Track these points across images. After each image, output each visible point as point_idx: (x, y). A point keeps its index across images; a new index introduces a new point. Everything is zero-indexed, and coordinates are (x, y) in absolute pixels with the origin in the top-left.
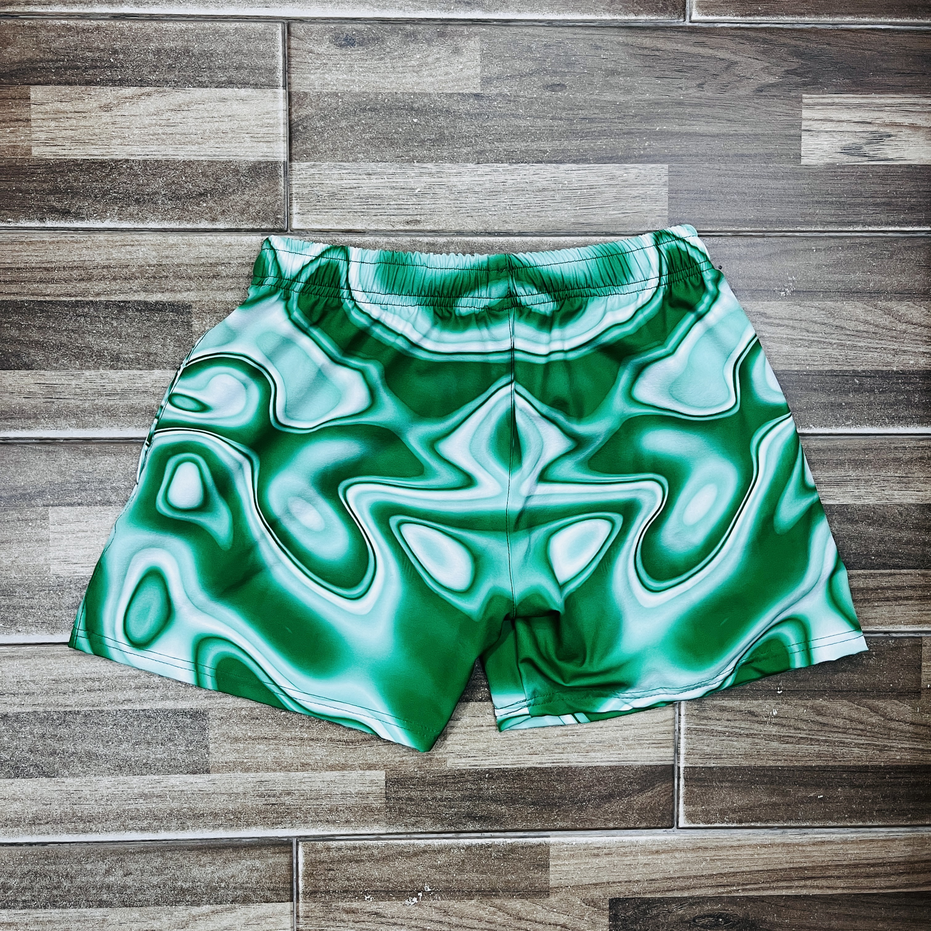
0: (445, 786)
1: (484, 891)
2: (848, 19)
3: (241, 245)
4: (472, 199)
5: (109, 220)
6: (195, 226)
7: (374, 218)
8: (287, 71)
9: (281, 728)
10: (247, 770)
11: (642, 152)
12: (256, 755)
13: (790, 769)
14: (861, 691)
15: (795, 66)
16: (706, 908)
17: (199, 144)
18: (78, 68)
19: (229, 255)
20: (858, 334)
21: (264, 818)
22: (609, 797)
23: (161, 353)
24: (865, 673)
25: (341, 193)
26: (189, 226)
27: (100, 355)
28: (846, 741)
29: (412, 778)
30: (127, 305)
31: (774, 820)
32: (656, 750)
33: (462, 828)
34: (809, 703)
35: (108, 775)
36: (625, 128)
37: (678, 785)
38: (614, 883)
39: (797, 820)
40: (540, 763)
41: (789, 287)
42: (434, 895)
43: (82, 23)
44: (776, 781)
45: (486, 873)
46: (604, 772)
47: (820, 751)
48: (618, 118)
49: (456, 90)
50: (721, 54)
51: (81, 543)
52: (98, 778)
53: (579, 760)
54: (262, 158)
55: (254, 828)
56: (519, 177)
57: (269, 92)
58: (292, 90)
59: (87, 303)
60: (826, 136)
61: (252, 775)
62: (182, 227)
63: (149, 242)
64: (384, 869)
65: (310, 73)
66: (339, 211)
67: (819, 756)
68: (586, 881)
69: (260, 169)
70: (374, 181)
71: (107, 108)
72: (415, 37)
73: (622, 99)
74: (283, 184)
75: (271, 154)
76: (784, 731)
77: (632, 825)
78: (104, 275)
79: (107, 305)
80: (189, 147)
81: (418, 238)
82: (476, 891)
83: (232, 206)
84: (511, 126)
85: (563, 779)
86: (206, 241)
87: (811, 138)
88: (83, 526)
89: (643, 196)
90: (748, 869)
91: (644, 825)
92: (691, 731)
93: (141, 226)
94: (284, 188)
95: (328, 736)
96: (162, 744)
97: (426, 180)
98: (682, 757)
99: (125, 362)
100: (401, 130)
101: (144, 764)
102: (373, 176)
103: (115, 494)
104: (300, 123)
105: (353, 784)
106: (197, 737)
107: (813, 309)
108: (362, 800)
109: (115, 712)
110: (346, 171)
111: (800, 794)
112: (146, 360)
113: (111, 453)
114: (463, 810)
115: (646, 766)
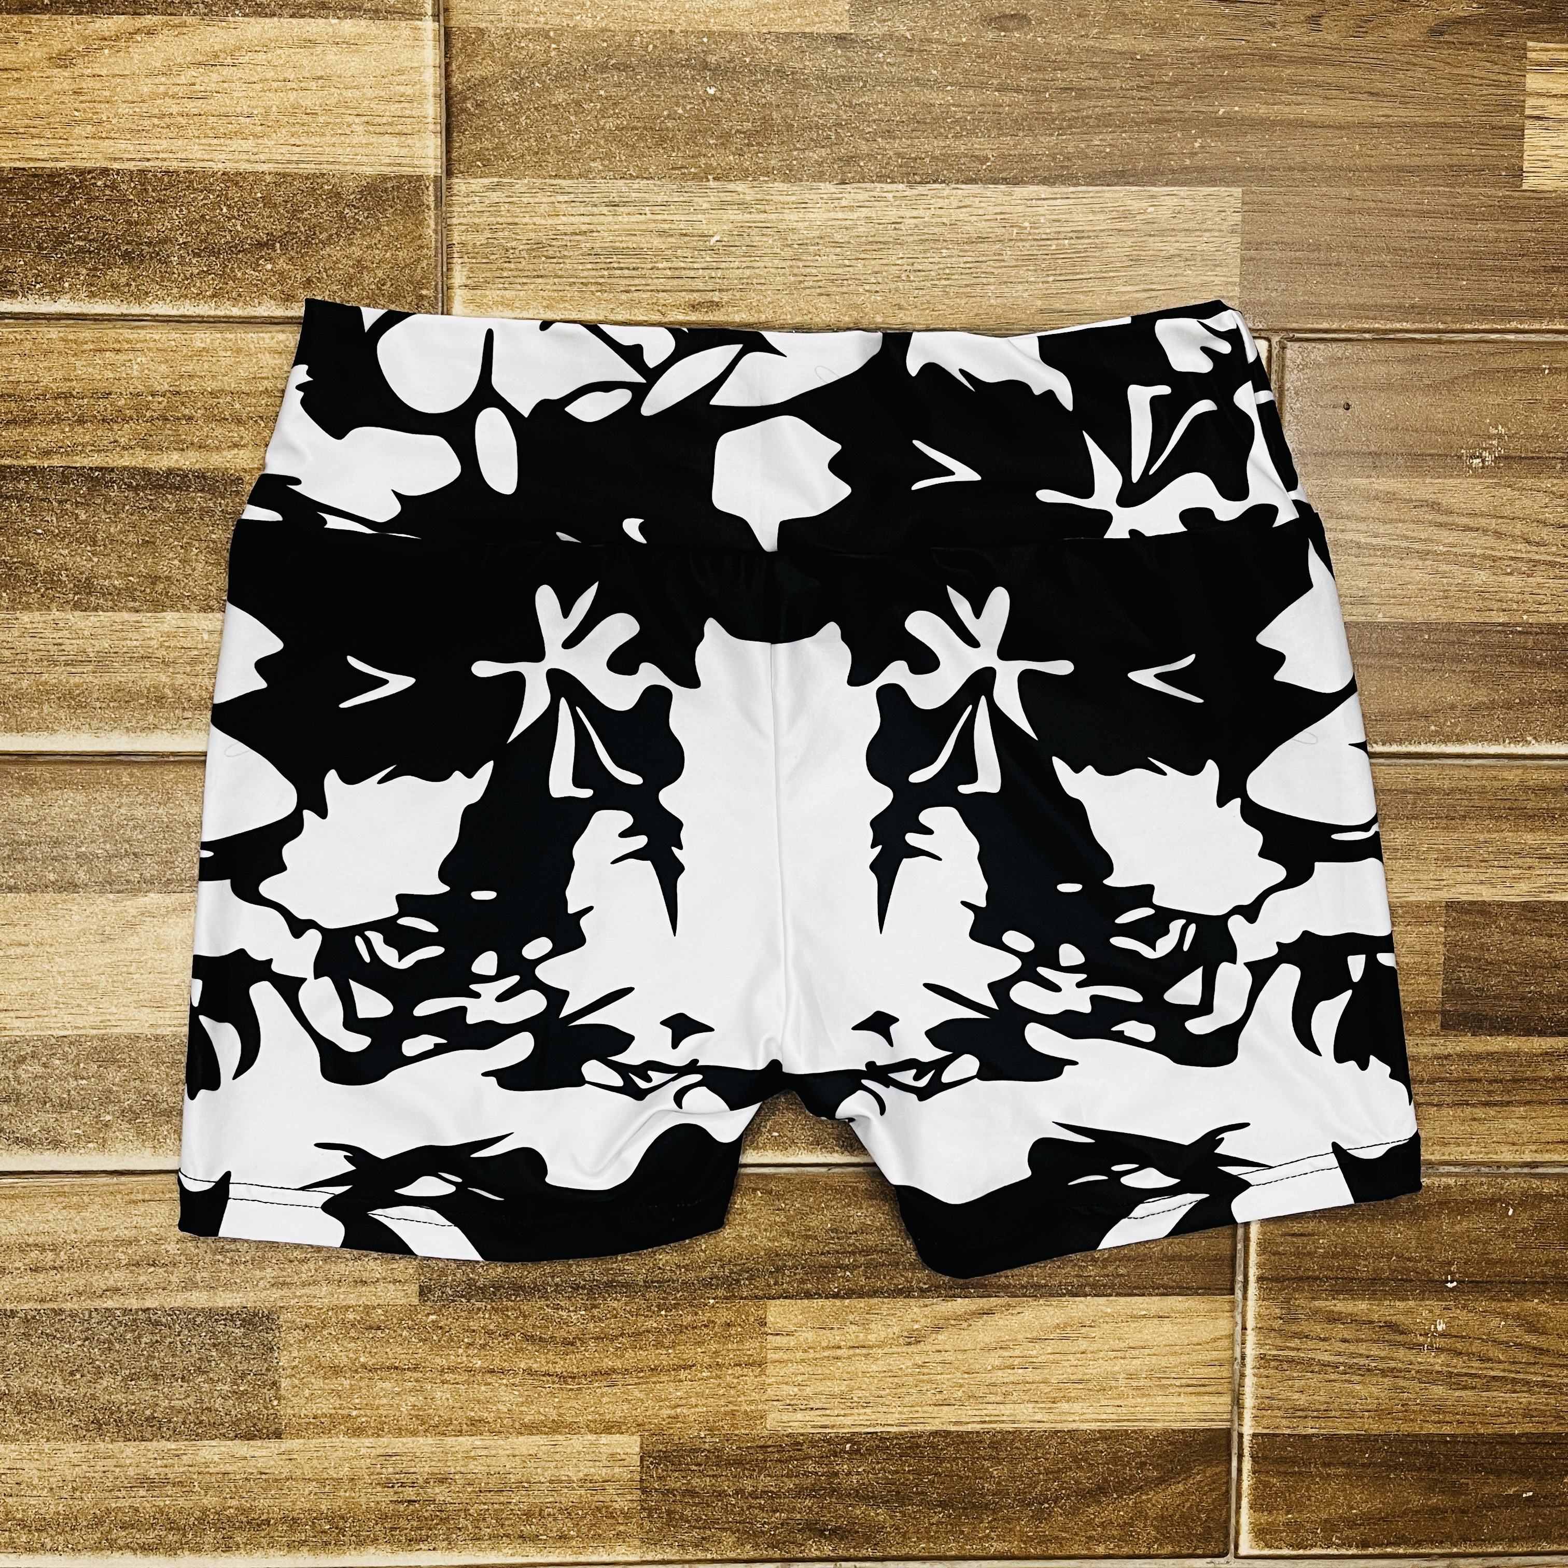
0: (760, 1467)
4: (829, 258)
5: (68, 296)
6: (249, 311)
7: (624, 297)
9: (427, 1347)
10: (358, 1432)
11: (1188, 162)
12: (377, 1402)
13: (1467, 1440)
17: (256, 136)
21: (392, 1529)
22: (1099, 1492)
23: (179, 577)
25: (554, 243)
26: (236, 312)
27: (52, 580)
29: (694, 1451)
30: (108, 477)
31: (1432, 1542)
32: (1194, 1398)
33: (796, 1552)
34: (1513, 1308)
35: (75, 1440)
36: (1154, 111)
37: (1240, 1471)
39: (1479, 1541)
40: (956, 1423)
41: (1490, 449)
44: (1439, 1465)
46: (1086, 1442)
47: (1530, 1403)
48: (1139, 88)
49: (797, 25)
51: (15, 968)
52: (53, 1444)
53: (1036, 1418)
54: (390, 169)
55: (372, 1549)
56: (928, 213)
57: (404, 28)
58: (452, 23)
59: (24, 471)
61: (368, 1442)
62: (221, 312)
63: (152, 345)
66: (551, 281)
67: (1528, 1414)
69: (386, 190)
70: (626, 218)
71: (62, 60)
73: (1147, 46)
74: (432, 223)
75: (408, 161)
76: (1459, 1365)
77: (1144, 1550)
78: (58, 413)
79: (66, 475)
80: (237, 144)
83: (326, 270)
84: (914, 104)
85: (1003, 1455)
86: (273, 344)
87: (1545, 134)
88: (19, 934)
89: (1187, 255)
91: (1169, 1549)
92: (1268, 1361)
93: (136, 310)
94: (436, 232)
95: (523, 1365)
96: (183, 1378)
97: (732, 217)
98: (1248, 1415)
99: (104, 595)
100: (680, 111)
101: (147, 1419)
102: (622, 209)
103: (85, 868)
104: (469, 94)
105: (575, 1461)
106: (255, 1365)
107: (1541, 494)
108: (592, 1495)
109: (87, 1313)
110: (566, 198)
111: (1486, 1490)
112: (148, 591)
113: (76, 784)
114: (799, 1516)
115: (1174, 1431)
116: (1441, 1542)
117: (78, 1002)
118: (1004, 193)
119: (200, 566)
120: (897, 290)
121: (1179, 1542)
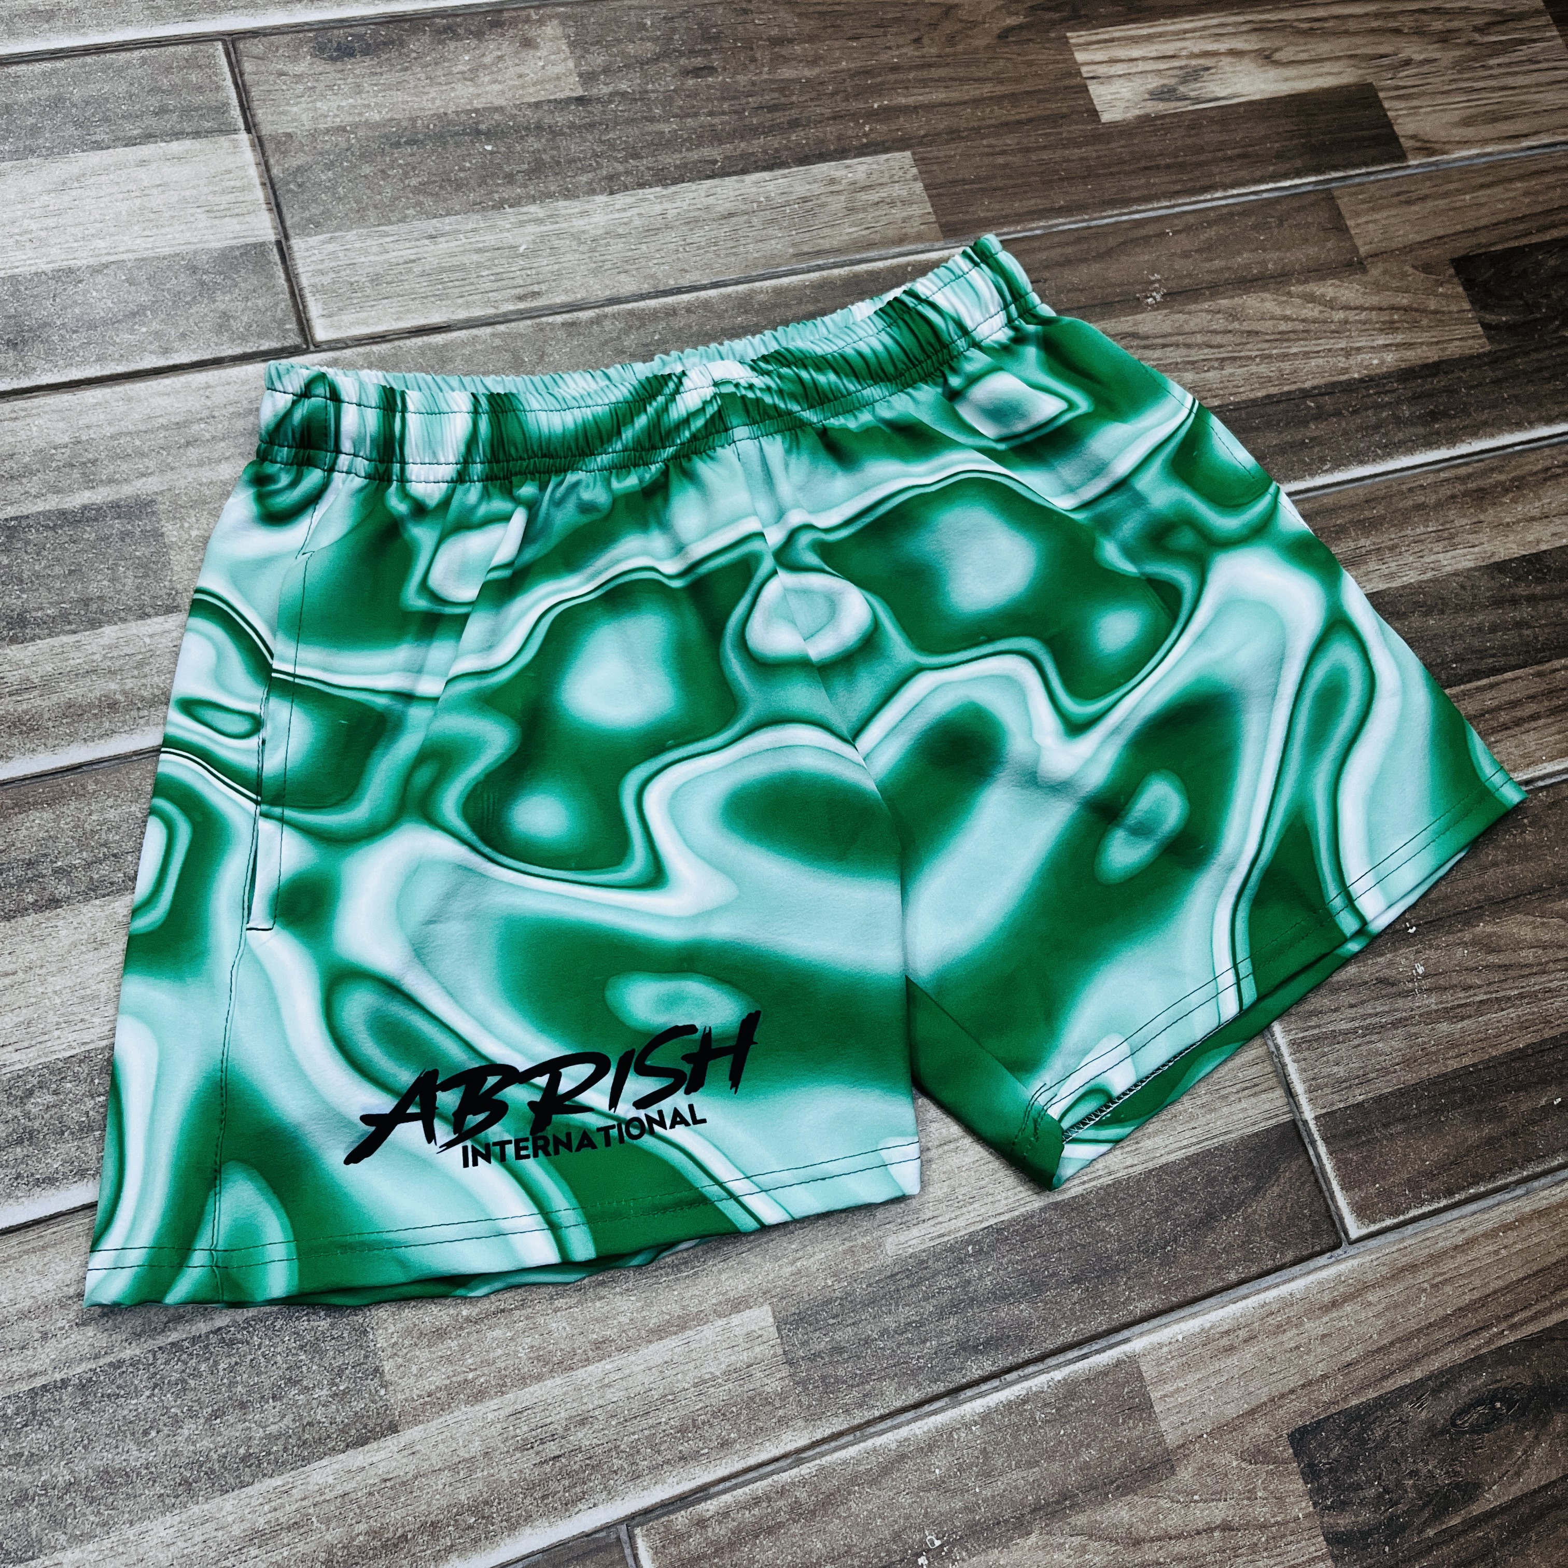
0: (896, 1298)
1: (1048, 1504)
3: (229, 384)
4: (618, 246)
6: (132, 367)
7: (460, 301)
8: (245, 108)
10: (479, 1396)
11: (865, 140)
12: (491, 1355)
13: (1488, 1066)
14: (1535, 892)
16: (1465, 1389)
17: (111, 235)
19: (209, 403)
20: (1283, 337)
21: (544, 1497)
22: (1207, 1221)
23: (112, 594)
24: (1527, 859)
25: (391, 272)
26: (121, 369)
28: (1553, 985)
29: (827, 1303)
30: (24, 524)
31: (1502, 1171)
32: (1254, 1100)
33: (959, 1380)
34: (1467, 937)
35: (163, 1513)
36: (827, 112)
37: (1318, 1156)
38: (1282, 1396)
39: (1541, 1158)
41: (1155, 290)
42: (950, 1551)
44: (1475, 1096)
45: (1037, 1463)
46: (1180, 1173)
47: (1519, 1016)
48: (812, 100)
49: (543, 96)
52: (137, 1527)
53: (1128, 1163)
54: (235, 241)
55: (527, 1530)
56: (684, 203)
57: (223, 141)
58: (263, 133)
60: (1121, 81)
61: (493, 1404)
62: (107, 372)
63: (46, 409)
64: (830, 1527)
65: (288, 104)
66: (396, 299)
67: (1523, 1026)
68: (1231, 1411)
69: (236, 257)
70: (444, 245)
72: (454, 32)
73: (808, 73)
74: (282, 275)
75: (249, 233)
76: (1449, 998)
80: (94, 243)
81: (544, 319)
82: (1033, 1511)
83: (196, 324)
84: (649, 134)
85: (1112, 1210)
86: (161, 389)
87: (1101, 87)
89: (889, 200)
90: (1500, 1283)
91: (1290, 1256)
92: (1299, 1045)
93: (26, 383)
94: (286, 281)
96: (274, 1397)
97: (532, 231)
98: (1303, 1100)
99: (39, 625)
100: (468, 165)
101: (242, 1460)
102: (440, 239)
103: (64, 881)
104: (290, 179)
105: (712, 1355)
106: (351, 1356)
107: (1204, 314)
108: (740, 1386)
109: (150, 1356)
110: (392, 239)
111: (1523, 1107)
112: (82, 612)
113: (42, 803)
114: (949, 1339)
115: (1249, 1136)
116: (1510, 1170)
117: (81, 1017)
118: (737, 181)
119: (129, 581)
120: (678, 259)
121: (1296, 1244)
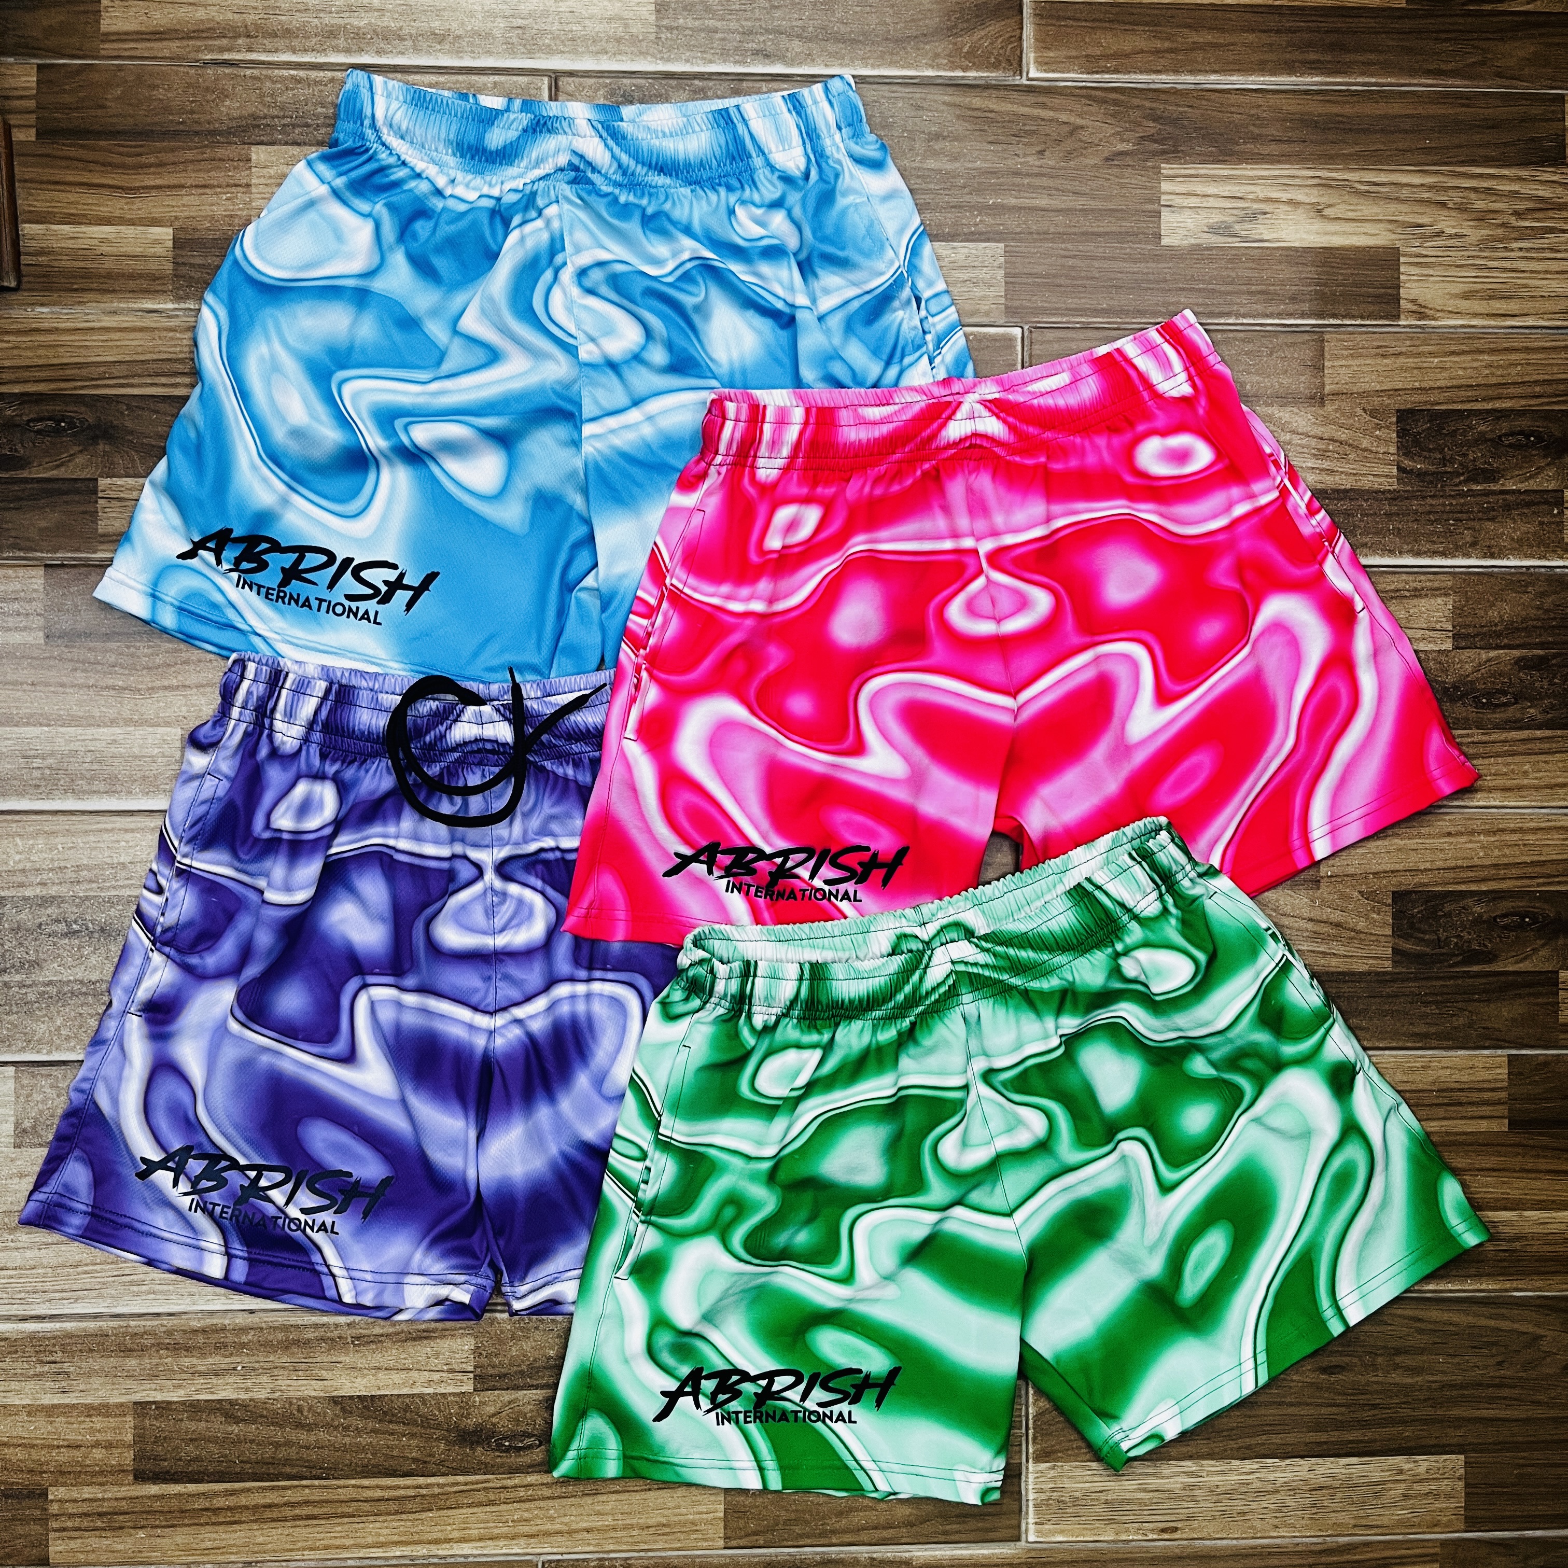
2: (1213, 77)
11: (973, 229)
15: (1152, 131)
18: (308, 126)
43: (313, 74)
50: (1064, 117)
60: (1189, 212)
73: (949, 166)
87: (1172, 215)
89: (974, 280)
